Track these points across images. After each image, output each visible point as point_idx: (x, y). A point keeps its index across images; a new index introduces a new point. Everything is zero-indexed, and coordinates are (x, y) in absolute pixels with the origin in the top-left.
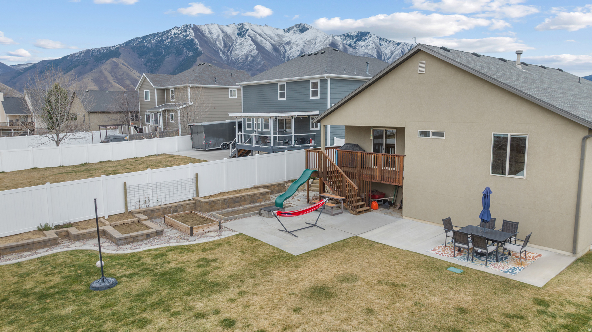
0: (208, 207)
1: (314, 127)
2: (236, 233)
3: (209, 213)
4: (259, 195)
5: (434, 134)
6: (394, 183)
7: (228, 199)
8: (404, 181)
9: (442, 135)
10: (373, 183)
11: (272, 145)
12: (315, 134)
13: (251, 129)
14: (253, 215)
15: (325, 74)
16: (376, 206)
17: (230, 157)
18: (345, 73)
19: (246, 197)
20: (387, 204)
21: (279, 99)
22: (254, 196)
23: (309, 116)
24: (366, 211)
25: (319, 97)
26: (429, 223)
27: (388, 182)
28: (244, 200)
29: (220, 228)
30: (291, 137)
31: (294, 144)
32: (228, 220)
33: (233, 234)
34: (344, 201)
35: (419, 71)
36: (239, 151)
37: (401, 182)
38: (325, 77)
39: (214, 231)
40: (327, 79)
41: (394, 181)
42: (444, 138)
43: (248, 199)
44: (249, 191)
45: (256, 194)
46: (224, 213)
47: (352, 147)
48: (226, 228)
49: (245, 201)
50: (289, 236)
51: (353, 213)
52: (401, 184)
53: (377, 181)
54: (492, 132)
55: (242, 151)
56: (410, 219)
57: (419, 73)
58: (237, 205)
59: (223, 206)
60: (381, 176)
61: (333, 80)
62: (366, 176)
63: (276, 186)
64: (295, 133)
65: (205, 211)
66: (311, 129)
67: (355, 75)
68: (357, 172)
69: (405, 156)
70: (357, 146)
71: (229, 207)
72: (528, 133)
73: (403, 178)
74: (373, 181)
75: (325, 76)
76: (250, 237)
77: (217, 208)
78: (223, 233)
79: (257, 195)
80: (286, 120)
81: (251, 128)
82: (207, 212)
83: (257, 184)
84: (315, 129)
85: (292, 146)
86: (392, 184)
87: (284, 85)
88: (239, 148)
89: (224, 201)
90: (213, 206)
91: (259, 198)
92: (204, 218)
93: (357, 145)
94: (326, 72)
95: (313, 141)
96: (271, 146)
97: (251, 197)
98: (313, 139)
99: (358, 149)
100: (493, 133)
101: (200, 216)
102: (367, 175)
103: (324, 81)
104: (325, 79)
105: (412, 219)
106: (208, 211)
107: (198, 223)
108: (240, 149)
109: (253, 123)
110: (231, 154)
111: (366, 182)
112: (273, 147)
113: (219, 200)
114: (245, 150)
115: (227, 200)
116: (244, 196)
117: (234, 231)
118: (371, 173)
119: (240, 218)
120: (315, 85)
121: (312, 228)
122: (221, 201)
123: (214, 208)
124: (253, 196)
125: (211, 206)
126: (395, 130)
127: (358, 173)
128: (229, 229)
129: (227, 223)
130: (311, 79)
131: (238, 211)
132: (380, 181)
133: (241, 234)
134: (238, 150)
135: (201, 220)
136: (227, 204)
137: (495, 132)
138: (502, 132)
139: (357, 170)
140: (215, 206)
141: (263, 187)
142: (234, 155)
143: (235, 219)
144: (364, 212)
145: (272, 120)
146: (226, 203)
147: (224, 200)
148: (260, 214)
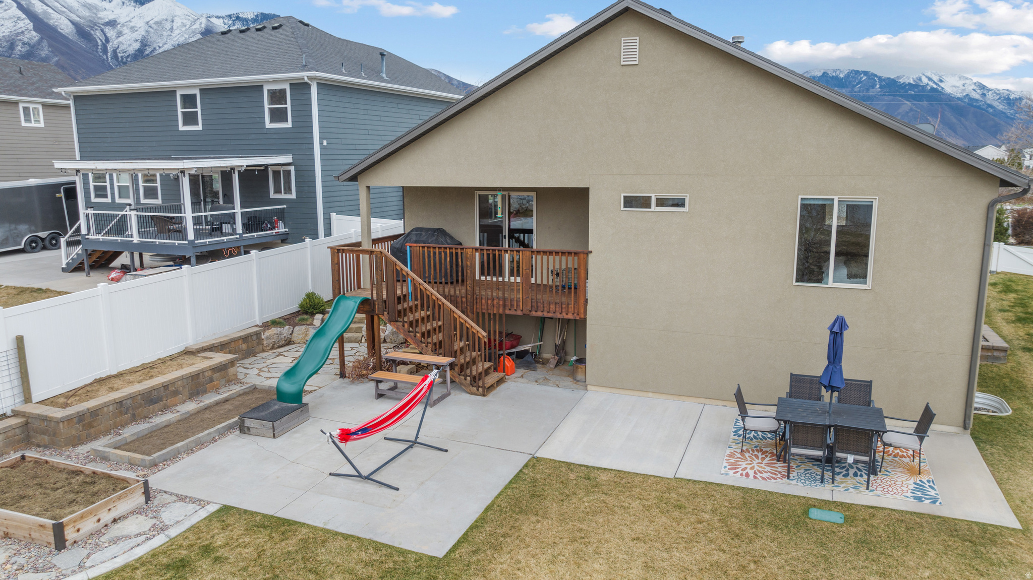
0: (74, 432)
1: (281, 192)
2: (212, 508)
3: (83, 449)
4: (210, 372)
5: (661, 202)
6: (564, 314)
7: (132, 397)
8: (588, 308)
9: (680, 203)
10: (508, 316)
11: (191, 236)
12: (285, 206)
13: (109, 200)
14: (222, 433)
15: (302, 71)
16: (511, 366)
17: (64, 270)
18: (344, 71)
19: (179, 383)
20: (528, 358)
21: (182, 128)
22: (198, 379)
23: (266, 166)
24: (500, 381)
25: (289, 125)
26: (650, 394)
27: (548, 312)
28: (174, 391)
29: (148, 499)
30: (233, 216)
31: (241, 232)
32: (156, 465)
33: (203, 514)
34: (452, 366)
35: (622, 60)
36: (90, 255)
37: (582, 311)
38: (306, 78)
39: (132, 513)
40: (310, 82)
41: (564, 310)
42: (686, 209)
43: (184, 387)
44: (181, 366)
45: (203, 371)
46: (129, 440)
47: (433, 235)
48: (166, 496)
49: (176, 393)
50: (370, 488)
51: (477, 392)
52: (582, 316)
53: (519, 313)
54: (798, 195)
55: (98, 254)
56: (604, 389)
57: (623, 63)
58: (156, 409)
59: (118, 420)
60: (529, 300)
61: (324, 86)
62: (490, 302)
63: (240, 342)
64: (242, 207)
65: (66, 445)
66: (273, 195)
67: (364, 78)
68: (467, 294)
69: (591, 252)
70: (441, 232)
71: (134, 419)
72: (876, 195)
73: (586, 301)
74: (507, 312)
75: (305, 75)
76: (265, 516)
77: (102, 427)
78: (167, 516)
79: (206, 374)
80: (203, 177)
81: (106, 196)
82: (74, 446)
83: (191, 341)
84: (283, 196)
85: (238, 236)
86: (559, 316)
87: (195, 95)
88: (90, 248)
89: (121, 406)
90: (90, 425)
91: (211, 380)
92: (78, 472)
93: (444, 230)
94: (305, 68)
95: (280, 223)
96: (188, 241)
97: (192, 380)
98: (279, 219)
99: (449, 241)
100: (800, 197)
101: (62, 466)
102: (493, 300)
103: (300, 87)
104: (306, 83)
105: (609, 390)
106: (76, 442)
107: (71, 496)
108: (94, 251)
109: (112, 184)
110: (67, 264)
111: (492, 316)
112: (193, 241)
113: (106, 405)
114: (105, 253)
115: (129, 402)
116: (172, 383)
117: (201, 503)
118: (504, 294)
119: (190, 450)
120: (277, 96)
121: (412, 451)
122: (111, 408)
123: (92, 430)
124: (195, 377)
125: (84, 426)
126: (533, 194)
127: (469, 296)
128: (177, 496)
129: (159, 474)
130: (267, 82)
131: (166, 426)
132: (528, 312)
133: (226, 510)
134: (89, 252)
135: (73, 481)
136: (131, 411)
137: (804, 195)
138: (820, 195)
139: (467, 289)
140: (95, 424)
141: (212, 348)
142: (75, 265)
143: (175, 457)
144: (495, 385)
145: (187, 176)
146: (128, 409)
147: (119, 403)
148: (243, 429)
